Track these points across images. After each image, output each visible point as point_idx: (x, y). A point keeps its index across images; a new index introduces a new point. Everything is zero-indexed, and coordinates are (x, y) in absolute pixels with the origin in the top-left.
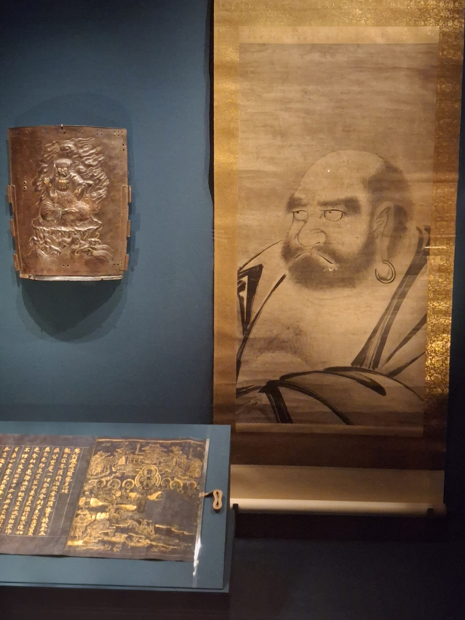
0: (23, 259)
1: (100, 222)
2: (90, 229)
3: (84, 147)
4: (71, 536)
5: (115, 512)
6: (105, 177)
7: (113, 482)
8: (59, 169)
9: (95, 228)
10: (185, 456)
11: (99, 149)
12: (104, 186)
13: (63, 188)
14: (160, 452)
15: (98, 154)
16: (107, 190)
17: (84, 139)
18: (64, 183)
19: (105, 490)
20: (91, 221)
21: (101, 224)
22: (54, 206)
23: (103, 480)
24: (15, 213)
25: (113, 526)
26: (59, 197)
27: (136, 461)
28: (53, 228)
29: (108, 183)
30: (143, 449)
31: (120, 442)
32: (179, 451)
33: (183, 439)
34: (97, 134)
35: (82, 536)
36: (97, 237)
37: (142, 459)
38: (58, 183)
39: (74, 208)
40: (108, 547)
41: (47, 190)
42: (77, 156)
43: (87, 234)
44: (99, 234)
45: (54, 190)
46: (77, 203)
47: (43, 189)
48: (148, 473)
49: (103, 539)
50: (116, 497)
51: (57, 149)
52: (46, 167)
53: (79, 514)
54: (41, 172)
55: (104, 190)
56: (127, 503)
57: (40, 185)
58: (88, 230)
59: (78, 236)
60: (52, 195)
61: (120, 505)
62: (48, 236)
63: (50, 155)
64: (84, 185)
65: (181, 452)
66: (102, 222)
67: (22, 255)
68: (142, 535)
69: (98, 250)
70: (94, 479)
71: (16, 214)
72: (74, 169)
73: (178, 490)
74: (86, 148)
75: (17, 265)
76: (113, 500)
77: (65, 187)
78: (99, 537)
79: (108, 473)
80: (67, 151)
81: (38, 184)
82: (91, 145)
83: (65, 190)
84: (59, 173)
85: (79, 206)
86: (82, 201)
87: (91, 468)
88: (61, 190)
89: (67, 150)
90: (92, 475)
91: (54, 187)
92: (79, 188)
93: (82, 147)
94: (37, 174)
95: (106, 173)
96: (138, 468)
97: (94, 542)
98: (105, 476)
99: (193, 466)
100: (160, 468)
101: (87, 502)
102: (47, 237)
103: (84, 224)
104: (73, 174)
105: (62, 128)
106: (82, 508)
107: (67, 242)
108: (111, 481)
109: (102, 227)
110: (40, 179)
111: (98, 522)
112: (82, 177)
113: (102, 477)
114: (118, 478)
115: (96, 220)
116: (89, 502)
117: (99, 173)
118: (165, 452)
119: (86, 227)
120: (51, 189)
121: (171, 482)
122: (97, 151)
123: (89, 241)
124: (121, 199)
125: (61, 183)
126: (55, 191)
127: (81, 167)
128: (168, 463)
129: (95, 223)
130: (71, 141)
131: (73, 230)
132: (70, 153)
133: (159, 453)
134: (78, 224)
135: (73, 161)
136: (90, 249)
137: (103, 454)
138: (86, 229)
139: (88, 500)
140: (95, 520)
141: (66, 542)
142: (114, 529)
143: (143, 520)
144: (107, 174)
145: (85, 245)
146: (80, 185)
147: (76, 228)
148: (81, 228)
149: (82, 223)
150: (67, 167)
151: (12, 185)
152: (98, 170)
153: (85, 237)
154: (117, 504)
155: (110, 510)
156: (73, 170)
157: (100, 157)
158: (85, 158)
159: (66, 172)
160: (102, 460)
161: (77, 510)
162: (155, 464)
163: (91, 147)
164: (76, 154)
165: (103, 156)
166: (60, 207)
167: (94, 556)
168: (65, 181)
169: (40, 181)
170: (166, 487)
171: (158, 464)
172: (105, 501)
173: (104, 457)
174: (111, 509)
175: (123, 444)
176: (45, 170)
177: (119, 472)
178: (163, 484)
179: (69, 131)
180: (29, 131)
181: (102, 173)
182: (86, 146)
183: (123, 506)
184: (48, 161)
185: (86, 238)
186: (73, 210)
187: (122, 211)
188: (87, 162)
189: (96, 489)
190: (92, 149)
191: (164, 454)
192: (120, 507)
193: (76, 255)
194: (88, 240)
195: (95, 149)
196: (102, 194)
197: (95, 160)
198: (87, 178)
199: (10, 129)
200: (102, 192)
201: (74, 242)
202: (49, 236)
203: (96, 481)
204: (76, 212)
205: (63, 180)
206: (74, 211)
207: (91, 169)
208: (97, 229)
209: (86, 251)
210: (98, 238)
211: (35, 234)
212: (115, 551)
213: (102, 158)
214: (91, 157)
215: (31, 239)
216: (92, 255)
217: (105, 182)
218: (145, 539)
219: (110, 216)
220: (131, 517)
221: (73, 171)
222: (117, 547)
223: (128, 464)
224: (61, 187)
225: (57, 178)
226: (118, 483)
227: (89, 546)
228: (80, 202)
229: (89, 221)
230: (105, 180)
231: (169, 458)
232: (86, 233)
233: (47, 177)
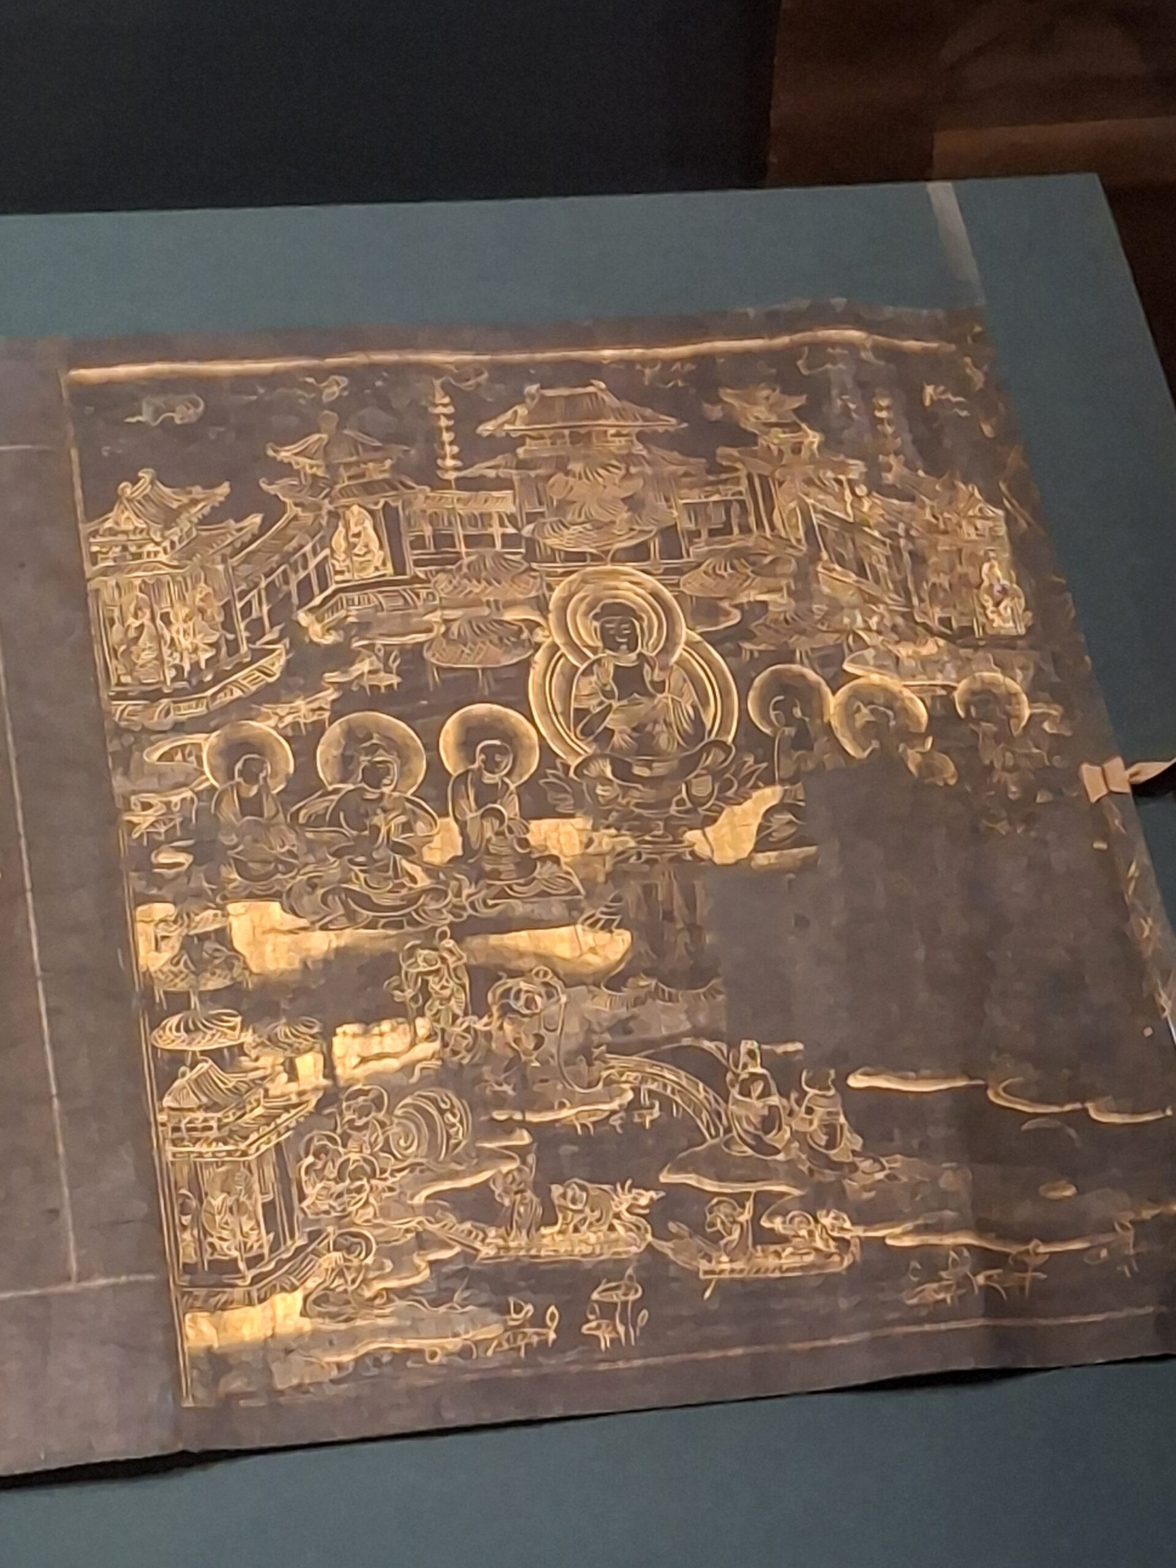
4: (188, 1268)
5: (477, 1007)
7: (351, 735)
10: (857, 469)
14: (639, 449)
19: (316, 821)
23: (263, 727)
25: (508, 1128)
27: (470, 541)
30: (486, 428)
31: (270, 380)
32: (794, 427)
33: (774, 324)
35: (274, 1247)
37: (512, 518)
40: (538, 1320)
48: (609, 641)
49: (469, 1254)
50: (431, 871)
53: (177, 1058)
56: (536, 909)
61: (494, 940)
65: (813, 438)
68: (768, 1173)
70: (178, 728)
73: (913, 759)
76: (412, 900)
78: (422, 1242)
79: (277, 663)
87: (116, 634)
90: (153, 696)
96: (511, 604)
97: (404, 1293)
98: (270, 694)
99: (944, 544)
100: (693, 584)
101: (203, 937)
106: (178, 1002)
108: (334, 731)
111: (363, 1112)
113: (248, 705)
114: (376, 699)
116: (222, 936)
118: (671, 441)
121: (833, 702)
128: (737, 540)
133: (629, 459)
137: (173, 498)
139: (206, 920)
140: (331, 1097)
141: (172, 1330)
142: (522, 1152)
143: (734, 1045)
154: (459, 932)
155: (425, 992)
160: (188, 554)
161: (144, 1024)
162: (639, 553)
167: (452, 1417)
170: (802, 741)
171: (655, 546)
172: (351, 918)
173: (184, 524)
174: (434, 984)
175: (303, 397)
177: (370, 647)
178: (765, 716)
183: (521, 939)
189: (229, 811)
191: (672, 463)
192: (497, 950)
203: (207, 742)
212: (605, 1338)
218: (812, 1206)
220: (622, 1026)
222: (607, 1311)
223: (411, 570)
226: (401, 751)
227: (375, 1332)
231: (727, 492)
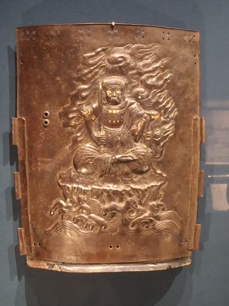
0: (36, 236)
1: (165, 175)
2: (153, 186)
3: (144, 58)
6: (172, 104)
8: (109, 92)
9: (159, 184)
11: (165, 61)
12: (171, 119)
13: (114, 122)
15: (164, 68)
16: (174, 124)
17: (145, 46)
18: (116, 114)
20: (153, 173)
21: (166, 177)
22: (99, 151)
24: (23, 161)
26: (108, 135)
28: (95, 185)
29: (176, 113)
34: (164, 39)
36: (161, 199)
38: (107, 114)
39: (131, 154)
41: (87, 125)
42: (134, 71)
43: (147, 195)
44: (163, 193)
45: (100, 126)
46: (135, 146)
47: (80, 124)
51: (104, 60)
52: (85, 90)
54: (77, 97)
55: (170, 124)
57: (74, 117)
58: (148, 188)
59: (135, 198)
60: (96, 134)
62: (86, 199)
63: (92, 71)
64: (145, 118)
66: (167, 175)
67: (34, 230)
69: (162, 220)
71: (27, 163)
72: (130, 93)
74: (147, 59)
75: (23, 246)
77: (118, 121)
80: (121, 64)
81: (71, 116)
82: (155, 55)
83: (117, 125)
84: (108, 98)
85: (138, 151)
86: (141, 142)
88: (112, 126)
89: (121, 62)
91: (99, 120)
92: (139, 122)
93: (141, 59)
94: (69, 100)
95: (173, 98)
102: (85, 201)
103: (144, 178)
104: (129, 100)
105: (112, 27)
107: (118, 209)
109: (167, 182)
110: (75, 109)
112: (143, 105)
115: (159, 172)
117: (164, 99)
119: (146, 183)
120: (93, 123)
122: (162, 64)
123: (151, 206)
124: (192, 139)
125: (112, 114)
126: (102, 127)
127: (140, 89)
129: (158, 177)
130: (126, 48)
131: (128, 189)
132: (124, 66)
134: (135, 180)
135: (128, 79)
136: (152, 218)
138: (146, 186)
144: (175, 101)
145: (145, 212)
146: (140, 116)
147: (133, 186)
148: (139, 185)
149: (140, 176)
150: (122, 90)
151: (19, 117)
152: (164, 94)
153: (144, 200)
156: (128, 93)
157: (166, 74)
158: (146, 75)
159: (120, 97)
163: (154, 57)
164: (133, 69)
165: (170, 72)
166: (109, 153)
168: (118, 111)
169: (75, 111)
176: (84, 94)
179: (122, 33)
180: (56, 32)
181: (169, 99)
182: (147, 57)
184: (90, 79)
185: (145, 202)
186: (130, 156)
187: (193, 157)
188: (149, 82)
190: (156, 61)
193: (131, 228)
194: (149, 204)
195: (160, 62)
196: (169, 131)
197: (159, 79)
198: (148, 107)
199: (18, 28)
200: (168, 128)
201: (128, 208)
202: (88, 199)
204: (134, 160)
205: (114, 109)
206: (131, 159)
207: (155, 92)
208: (161, 185)
209: (146, 223)
210: (162, 201)
211: (62, 196)
213: (169, 75)
214: (155, 74)
215: (54, 202)
216: (154, 229)
217: (172, 112)
219: (179, 163)
221: (129, 95)
224: (112, 121)
225: (104, 107)
228: (139, 144)
229: (150, 174)
230: (173, 109)
232: (146, 193)
233: (89, 104)
